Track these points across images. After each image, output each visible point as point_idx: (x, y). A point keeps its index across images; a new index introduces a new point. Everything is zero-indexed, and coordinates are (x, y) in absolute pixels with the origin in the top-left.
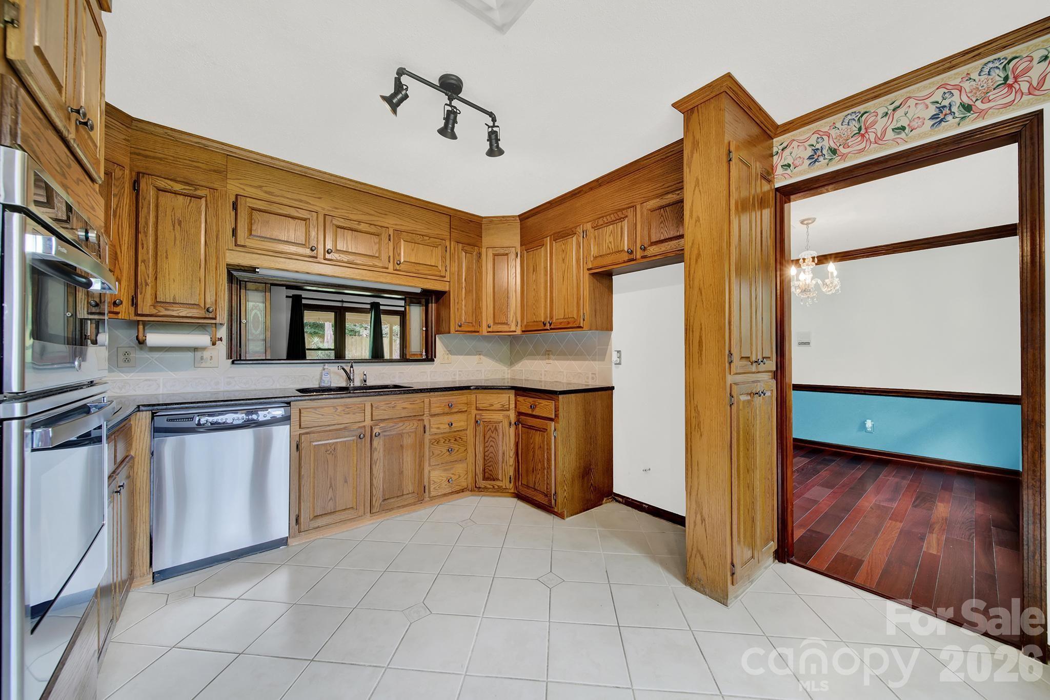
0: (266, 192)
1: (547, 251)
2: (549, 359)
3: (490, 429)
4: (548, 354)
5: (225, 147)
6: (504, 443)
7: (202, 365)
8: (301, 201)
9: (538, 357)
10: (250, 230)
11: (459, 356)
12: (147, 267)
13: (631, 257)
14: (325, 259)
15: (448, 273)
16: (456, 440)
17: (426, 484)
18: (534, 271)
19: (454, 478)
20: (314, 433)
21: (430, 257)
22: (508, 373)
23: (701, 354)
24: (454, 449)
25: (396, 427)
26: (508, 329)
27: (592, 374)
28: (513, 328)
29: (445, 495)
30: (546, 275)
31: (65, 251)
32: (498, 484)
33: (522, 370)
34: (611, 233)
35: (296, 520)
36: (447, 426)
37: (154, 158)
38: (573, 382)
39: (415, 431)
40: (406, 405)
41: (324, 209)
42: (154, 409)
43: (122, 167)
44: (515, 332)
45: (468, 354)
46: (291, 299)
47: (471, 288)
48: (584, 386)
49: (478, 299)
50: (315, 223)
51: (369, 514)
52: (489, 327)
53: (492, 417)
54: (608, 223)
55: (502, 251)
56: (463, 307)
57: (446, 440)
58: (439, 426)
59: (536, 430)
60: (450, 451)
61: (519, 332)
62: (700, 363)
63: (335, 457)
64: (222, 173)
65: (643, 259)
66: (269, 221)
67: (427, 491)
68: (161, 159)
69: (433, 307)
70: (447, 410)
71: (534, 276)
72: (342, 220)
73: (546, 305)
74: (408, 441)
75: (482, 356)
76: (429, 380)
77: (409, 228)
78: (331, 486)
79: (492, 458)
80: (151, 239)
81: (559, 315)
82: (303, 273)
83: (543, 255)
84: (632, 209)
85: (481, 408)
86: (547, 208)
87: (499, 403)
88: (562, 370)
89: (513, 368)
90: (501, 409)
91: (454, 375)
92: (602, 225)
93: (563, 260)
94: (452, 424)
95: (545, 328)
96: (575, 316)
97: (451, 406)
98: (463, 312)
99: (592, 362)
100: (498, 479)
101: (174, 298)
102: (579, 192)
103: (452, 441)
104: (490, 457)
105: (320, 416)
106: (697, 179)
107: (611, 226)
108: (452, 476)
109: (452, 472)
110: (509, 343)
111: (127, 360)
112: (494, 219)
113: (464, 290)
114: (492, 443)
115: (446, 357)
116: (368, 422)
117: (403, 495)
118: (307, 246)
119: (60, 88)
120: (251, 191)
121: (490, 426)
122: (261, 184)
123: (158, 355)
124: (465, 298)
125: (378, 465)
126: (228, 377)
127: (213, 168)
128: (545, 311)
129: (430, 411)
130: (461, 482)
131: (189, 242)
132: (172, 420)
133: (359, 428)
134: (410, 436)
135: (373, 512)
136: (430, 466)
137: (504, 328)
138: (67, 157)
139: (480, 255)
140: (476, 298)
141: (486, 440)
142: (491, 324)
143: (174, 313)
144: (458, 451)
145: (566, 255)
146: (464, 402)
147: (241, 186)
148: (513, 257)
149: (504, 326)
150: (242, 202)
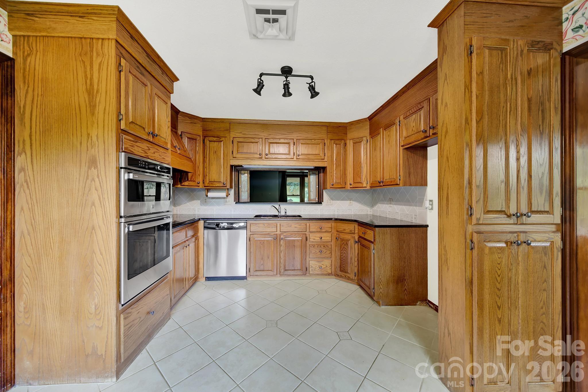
0: (243, 134)
1: (381, 137)
2: (391, 204)
3: (344, 243)
4: (391, 201)
5: (229, 120)
6: (352, 252)
7: (226, 204)
8: (256, 135)
9: (386, 202)
10: (238, 151)
11: (337, 201)
12: (207, 170)
13: (426, 135)
14: (265, 158)
15: (326, 157)
16: (324, 247)
17: (308, 266)
18: (375, 150)
19: (323, 267)
20: (255, 234)
21: (315, 150)
22: (370, 212)
23: (448, 207)
24: (323, 252)
25: (291, 236)
26: (361, 186)
27: (415, 215)
28: (365, 185)
29: (318, 274)
30: (380, 152)
31: (137, 177)
32: (348, 276)
33: (377, 210)
34: (414, 119)
35: (248, 270)
36: (319, 239)
37: (209, 130)
38: (403, 219)
39: (301, 240)
40: (296, 226)
41: (265, 136)
42: (205, 219)
43: (200, 136)
44: (366, 187)
45: (342, 200)
47: (339, 164)
48: (410, 223)
49: (345, 169)
50: (261, 143)
51: (279, 275)
52: (351, 185)
53: (344, 237)
54: (412, 113)
55: (358, 140)
56: (334, 175)
57: (318, 246)
58: (314, 238)
59: (365, 247)
60: (321, 252)
61: (368, 187)
62: (447, 213)
63: (264, 246)
64: (229, 130)
65: (434, 135)
66: (243, 146)
67: (308, 270)
68: (210, 130)
69: (322, 175)
70: (319, 230)
71: (375, 154)
72: (272, 139)
73: (380, 172)
74: (298, 244)
75: (351, 201)
76: (319, 213)
77: (304, 137)
78: (262, 259)
79: (344, 260)
80: (208, 159)
81: (387, 177)
82: (257, 165)
83: (379, 138)
84: (426, 101)
85: (339, 231)
86: (381, 110)
87: (348, 229)
88: (398, 212)
89: (373, 209)
90: (350, 232)
91: (334, 211)
92: (409, 115)
93: (389, 141)
94: (321, 238)
95: (380, 185)
96: (395, 177)
97: (321, 228)
98: (334, 177)
99: (415, 207)
100: (348, 273)
101: (214, 180)
102: (397, 97)
103: (322, 247)
105: (258, 227)
106: (446, 74)
107: (414, 115)
108: (322, 265)
109: (322, 263)
110: (366, 194)
111: (206, 202)
112: (353, 123)
113: (335, 165)
114: (345, 251)
115: (329, 201)
116: (278, 232)
117: (295, 270)
118: (258, 153)
119: (144, 128)
120: (238, 135)
121: (344, 242)
122: (241, 131)
123: (214, 200)
124: (336, 169)
125: (283, 253)
126: (234, 209)
127: (226, 129)
128: (380, 174)
129: (309, 230)
130: (327, 270)
131: (219, 158)
132: (209, 224)
133: (274, 234)
134: (298, 241)
135: (281, 274)
136: (309, 258)
137: (360, 185)
138: (148, 147)
139: (345, 144)
140: (343, 169)
141: (342, 249)
142: (352, 183)
143: (214, 185)
144: (325, 253)
145: (390, 138)
146: (329, 226)
147: (235, 134)
148: (364, 143)
149: (360, 184)
150: (235, 140)
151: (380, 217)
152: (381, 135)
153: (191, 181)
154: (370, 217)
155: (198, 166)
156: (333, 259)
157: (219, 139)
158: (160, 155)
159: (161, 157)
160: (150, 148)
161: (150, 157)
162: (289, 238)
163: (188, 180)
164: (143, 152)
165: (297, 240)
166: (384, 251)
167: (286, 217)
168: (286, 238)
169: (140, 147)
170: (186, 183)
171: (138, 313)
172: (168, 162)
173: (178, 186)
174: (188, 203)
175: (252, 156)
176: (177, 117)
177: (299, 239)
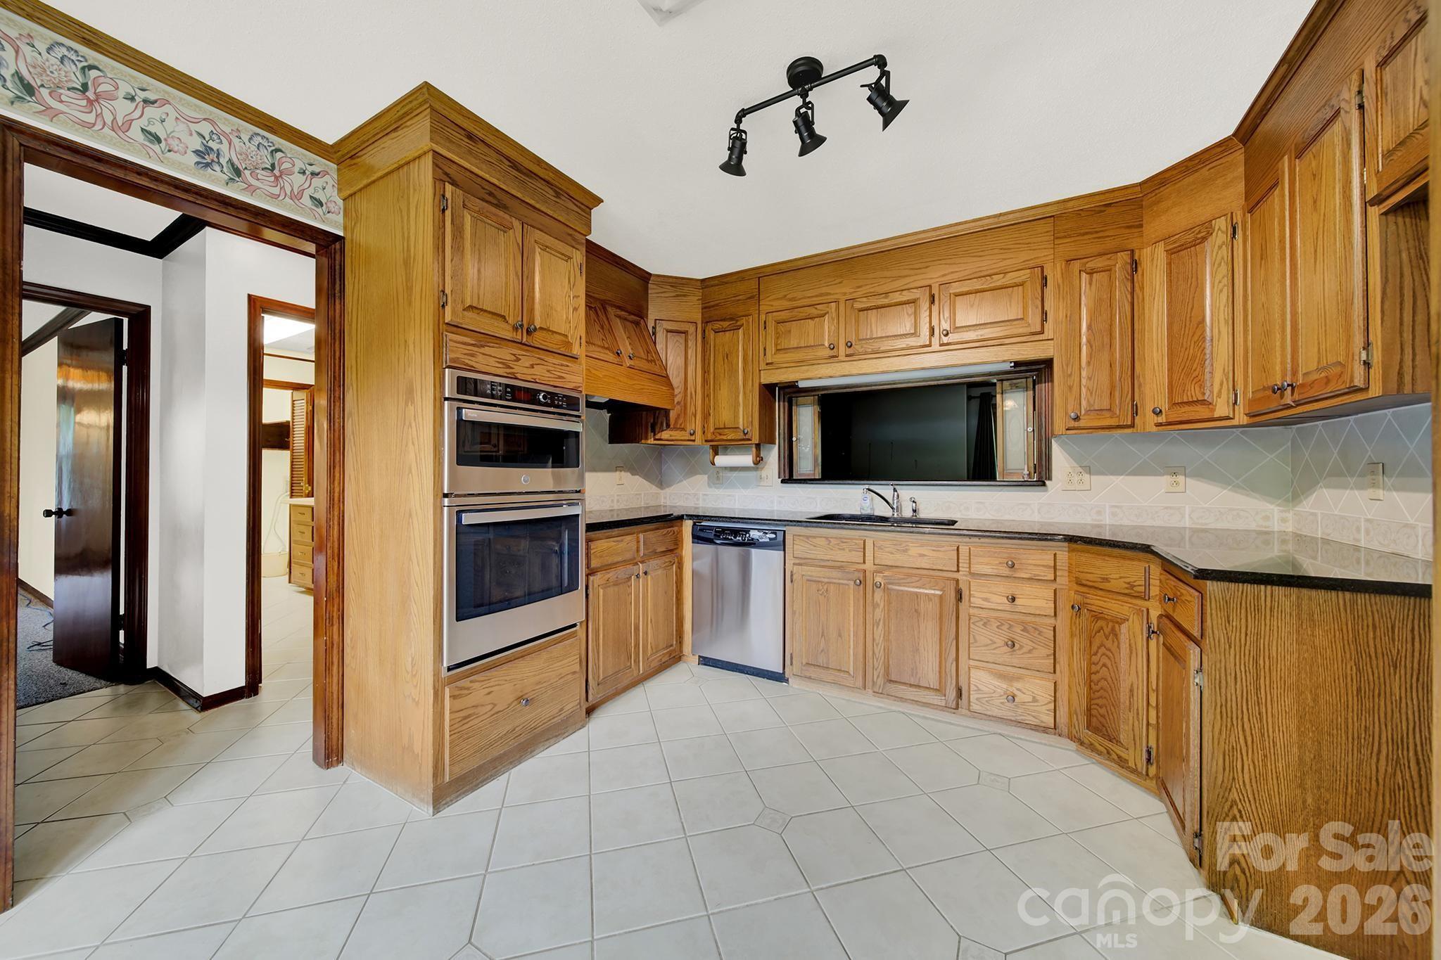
0: (790, 300)
1: (1284, 195)
2: (1375, 486)
3: (1102, 628)
4: (1375, 473)
6: (1133, 668)
7: (762, 484)
8: (821, 295)
9: (1352, 480)
10: (776, 345)
12: (709, 400)
14: (847, 356)
15: (1049, 326)
16: (1025, 630)
17: (963, 685)
18: (1262, 259)
19: (1020, 697)
20: (808, 565)
21: (1008, 307)
24: (1021, 647)
25: (908, 581)
26: (1212, 414)
28: (1222, 409)
29: (1001, 720)
30: (1283, 260)
32: (1119, 752)
35: (789, 657)
36: (1005, 600)
37: (714, 306)
39: (941, 596)
40: (925, 551)
41: (845, 294)
42: (696, 518)
43: (695, 323)
44: (1228, 418)
45: (1135, 473)
46: (979, 400)
50: (835, 315)
51: (870, 691)
52: (1158, 413)
53: (1105, 605)
55: (1190, 238)
56: (1085, 381)
57: (1002, 624)
58: (988, 596)
59: (1176, 658)
60: (1012, 645)
61: (1241, 418)
63: (828, 600)
64: (756, 297)
66: (791, 331)
67: (965, 697)
68: (717, 305)
69: (1042, 388)
70: (1004, 571)
71: (1263, 271)
72: (865, 299)
74: (931, 608)
75: (1181, 478)
76: (1036, 517)
77: (966, 273)
78: (823, 634)
79: (1105, 690)
80: (712, 376)
81: (1309, 364)
83: (1279, 201)
85: (1084, 582)
87: (1121, 578)
88: (1411, 522)
89: (1296, 509)
90: (1127, 591)
94: (1013, 599)
95: (1283, 401)
96: (1342, 358)
97: (1014, 565)
98: (1085, 390)
100: (1118, 742)
101: (725, 424)
103: (1017, 629)
104: (1102, 688)
105: (812, 547)
108: (1016, 692)
109: (1017, 685)
110: (1289, 444)
111: (713, 478)
113: (1085, 349)
114: (1105, 660)
116: (869, 566)
117: (919, 687)
118: (827, 344)
119: (503, 317)
120: (778, 304)
121: (1100, 623)
122: (786, 293)
123: (735, 474)
124: (1089, 363)
125: (880, 627)
126: (780, 497)
127: (749, 296)
128: (1283, 355)
129: (970, 567)
130: (1039, 712)
131: (733, 372)
132: (704, 529)
133: (858, 570)
134: (930, 600)
135: (876, 690)
136: (969, 659)
137: (1202, 412)
138: (514, 355)
139: (1135, 265)
140: (1122, 356)
141: (1094, 648)
142: (1165, 407)
143: (725, 438)
144: (1030, 651)
145: (1320, 186)
146: (1044, 563)
147: (771, 303)
148: (1219, 242)
149: (1199, 408)
150: (770, 318)
151: (1326, 542)
152: (1283, 189)
153: (676, 429)
154: (1284, 542)
155: (691, 394)
156: (1063, 677)
157: (734, 322)
158: (548, 371)
159: (552, 376)
160: (520, 357)
161: (519, 376)
162: (899, 585)
163: (668, 426)
164: (500, 365)
165: (927, 595)
166: (1258, 689)
167: (912, 523)
168: (890, 586)
169: (491, 356)
170: (665, 435)
171: (489, 693)
172: (574, 385)
173: (649, 442)
174: (685, 482)
175: (810, 354)
176: (646, 289)
177: (933, 592)
